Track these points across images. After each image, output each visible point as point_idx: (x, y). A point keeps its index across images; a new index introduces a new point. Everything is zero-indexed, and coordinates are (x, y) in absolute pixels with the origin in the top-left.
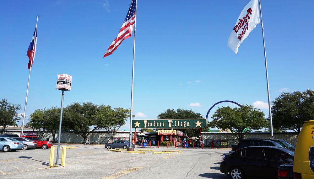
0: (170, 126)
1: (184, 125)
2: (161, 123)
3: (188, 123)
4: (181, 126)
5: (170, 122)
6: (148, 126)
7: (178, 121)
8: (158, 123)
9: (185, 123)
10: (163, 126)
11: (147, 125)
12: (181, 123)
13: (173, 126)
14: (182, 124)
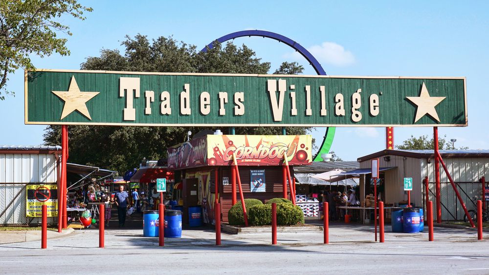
0: (278, 114)
1: (355, 106)
2: (223, 95)
3: (374, 97)
4: (338, 112)
5: (278, 92)
6: (148, 111)
7: (323, 88)
8: (205, 95)
9: (357, 96)
10: (240, 111)
11: (140, 103)
12: (339, 96)
13: (294, 112)
14: (341, 104)
